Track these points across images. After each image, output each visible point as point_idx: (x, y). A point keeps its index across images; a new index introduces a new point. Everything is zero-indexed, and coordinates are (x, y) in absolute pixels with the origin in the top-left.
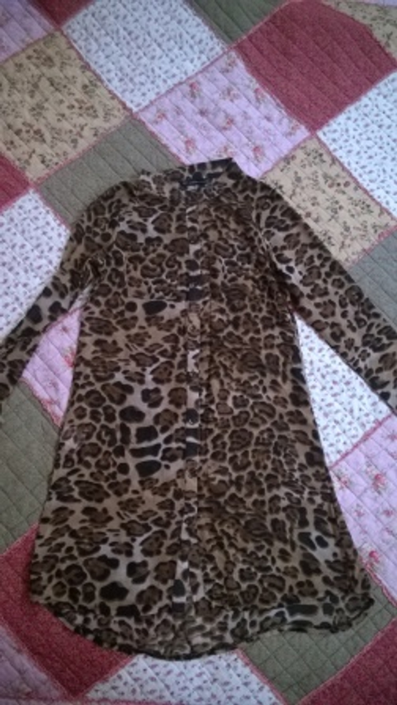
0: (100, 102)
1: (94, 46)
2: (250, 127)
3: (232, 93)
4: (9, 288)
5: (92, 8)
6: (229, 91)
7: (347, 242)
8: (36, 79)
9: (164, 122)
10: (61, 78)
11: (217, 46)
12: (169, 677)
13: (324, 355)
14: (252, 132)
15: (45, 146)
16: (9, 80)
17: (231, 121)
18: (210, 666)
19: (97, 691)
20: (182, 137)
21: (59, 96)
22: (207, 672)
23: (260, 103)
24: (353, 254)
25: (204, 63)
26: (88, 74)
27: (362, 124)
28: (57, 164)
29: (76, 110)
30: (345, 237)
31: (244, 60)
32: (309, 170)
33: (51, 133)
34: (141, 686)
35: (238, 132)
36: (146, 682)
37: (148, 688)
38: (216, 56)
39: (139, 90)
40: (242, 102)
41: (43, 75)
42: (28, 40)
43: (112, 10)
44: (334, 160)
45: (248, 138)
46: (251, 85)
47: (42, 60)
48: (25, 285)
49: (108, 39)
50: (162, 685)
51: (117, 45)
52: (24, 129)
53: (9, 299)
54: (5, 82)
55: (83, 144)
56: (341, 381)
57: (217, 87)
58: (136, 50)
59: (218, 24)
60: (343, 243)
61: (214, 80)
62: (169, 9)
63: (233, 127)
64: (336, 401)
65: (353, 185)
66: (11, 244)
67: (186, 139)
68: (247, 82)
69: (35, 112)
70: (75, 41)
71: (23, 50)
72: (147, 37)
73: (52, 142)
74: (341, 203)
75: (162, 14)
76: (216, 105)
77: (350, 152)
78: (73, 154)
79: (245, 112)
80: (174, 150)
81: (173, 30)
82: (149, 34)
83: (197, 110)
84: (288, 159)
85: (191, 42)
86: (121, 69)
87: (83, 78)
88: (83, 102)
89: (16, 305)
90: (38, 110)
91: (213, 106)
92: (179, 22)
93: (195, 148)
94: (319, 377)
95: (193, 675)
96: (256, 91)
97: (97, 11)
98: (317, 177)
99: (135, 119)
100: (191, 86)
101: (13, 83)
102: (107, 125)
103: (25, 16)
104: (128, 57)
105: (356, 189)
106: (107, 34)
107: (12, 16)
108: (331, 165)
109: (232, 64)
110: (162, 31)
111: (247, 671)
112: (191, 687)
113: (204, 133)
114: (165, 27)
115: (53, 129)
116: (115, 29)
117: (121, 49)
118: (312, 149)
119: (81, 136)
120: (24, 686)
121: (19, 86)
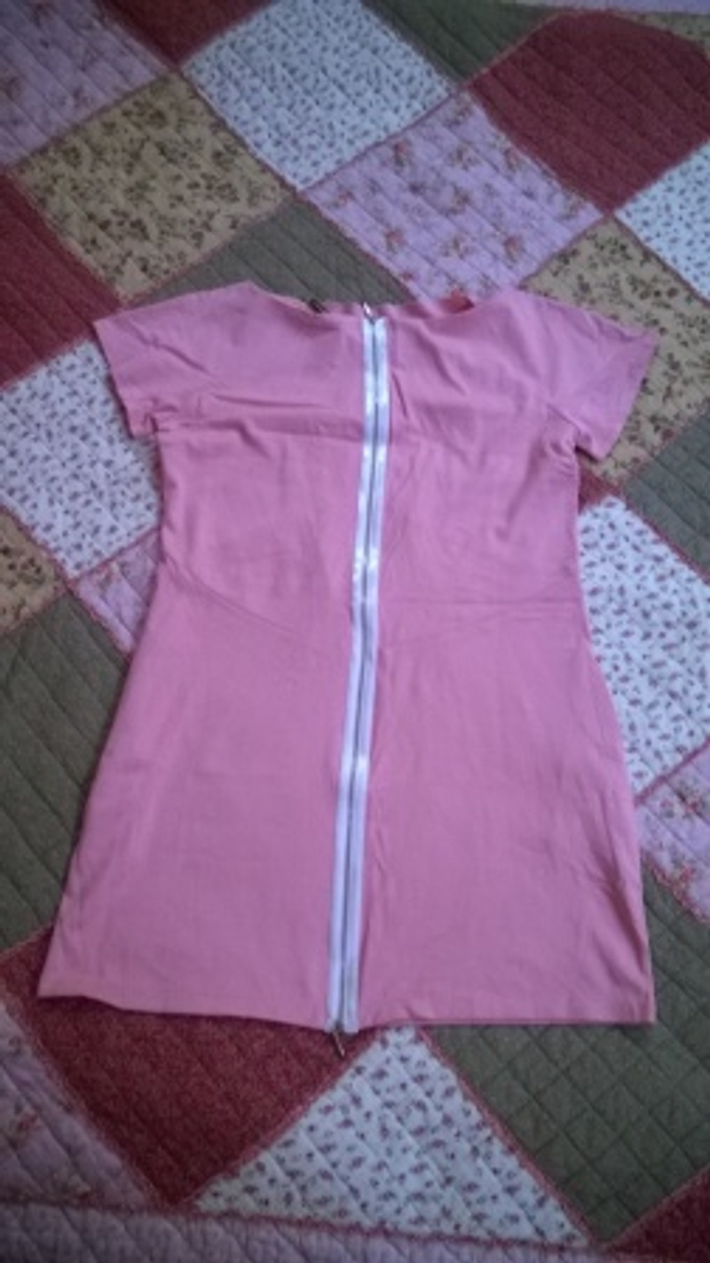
0: (243, 177)
1: (233, 93)
2: (498, 208)
3: (465, 157)
4: (80, 467)
5: (230, 35)
6: (460, 154)
7: (677, 386)
8: (136, 146)
9: (350, 205)
10: (177, 142)
11: (439, 87)
12: (357, 1171)
13: (644, 578)
14: (501, 215)
15: (147, 244)
16: (93, 149)
17: (464, 199)
18: (439, 1154)
19: (216, 1195)
20: (381, 227)
21: (173, 169)
22: (433, 1166)
23: (514, 171)
24: (689, 406)
25: (416, 114)
26: (222, 135)
27: (694, 198)
28: (167, 272)
29: (203, 190)
30: (673, 379)
31: (484, 106)
32: (603, 273)
33: (158, 225)
34: (303, 1188)
35: (478, 217)
36: (313, 1180)
37: (315, 1193)
38: (437, 102)
39: (307, 157)
40: (484, 170)
41: (148, 139)
42: (126, 88)
43: (263, 37)
44: (648, 255)
45: (494, 225)
46: (498, 144)
47: (146, 117)
48: (108, 464)
49: (257, 82)
50: (344, 1189)
51: (271, 89)
52: (114, 219)
53: (80, 486)
54: (85, 151)
55: (212, 241)
56: (679, 620)
57: (440, 147)
58: (301, 95)
59: (439, 52)
60: (669, 389)
61: (434, 139)
62: (357, 34)
63: (468, 208)
64: (672, 656)
65: (683, 294)
66: (86, 398)
67: (386, 230)
68: (491, 139)
69: (134, 194)
70: (202, 88)
71: (117, 103)
72: (321, 76)
73: (160, 239)
74: (663, 324)
75: (346, 41)
76: (438, 175)
77: (674, 241)
78: (194, 256)
79: (488, 186)
80: (366, 247)
81: (363, 64)
82: (324, 71)
83: (405, 185)
84: (565, 256)
85: (395, 81)
86: (277, 128)
87: (214, 143)
88: (213, 177)
89: (92, 496)
90: (138, 192)
91: (433, 176)
92: (375, 51)
93: (403, 243)
94: (639, 617)
95: (404, 1169)
96: (507, 153)
97: (239, 39)
98: (617, 282)
99: (300, 201)
100: (397, 148)
101: (98, 153)
102: (252, 212)
103: (122, 53)
104: (290, 108)
105: (689, 299)
106: (255, 74)
107: (101, 54)
108: (642, 263)
109: (466, 111)
110: (345, 65)
111: (511, 1163)
112: (402, 1194)
113: (419, 220)
114: (352, 60)
115: (162, 218)
116: (268, 64)
117: (279, 97)
118: (607, 238)
119: (209, 228)
120: (77, 1179)
121: (108, 156)
